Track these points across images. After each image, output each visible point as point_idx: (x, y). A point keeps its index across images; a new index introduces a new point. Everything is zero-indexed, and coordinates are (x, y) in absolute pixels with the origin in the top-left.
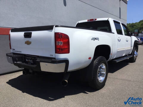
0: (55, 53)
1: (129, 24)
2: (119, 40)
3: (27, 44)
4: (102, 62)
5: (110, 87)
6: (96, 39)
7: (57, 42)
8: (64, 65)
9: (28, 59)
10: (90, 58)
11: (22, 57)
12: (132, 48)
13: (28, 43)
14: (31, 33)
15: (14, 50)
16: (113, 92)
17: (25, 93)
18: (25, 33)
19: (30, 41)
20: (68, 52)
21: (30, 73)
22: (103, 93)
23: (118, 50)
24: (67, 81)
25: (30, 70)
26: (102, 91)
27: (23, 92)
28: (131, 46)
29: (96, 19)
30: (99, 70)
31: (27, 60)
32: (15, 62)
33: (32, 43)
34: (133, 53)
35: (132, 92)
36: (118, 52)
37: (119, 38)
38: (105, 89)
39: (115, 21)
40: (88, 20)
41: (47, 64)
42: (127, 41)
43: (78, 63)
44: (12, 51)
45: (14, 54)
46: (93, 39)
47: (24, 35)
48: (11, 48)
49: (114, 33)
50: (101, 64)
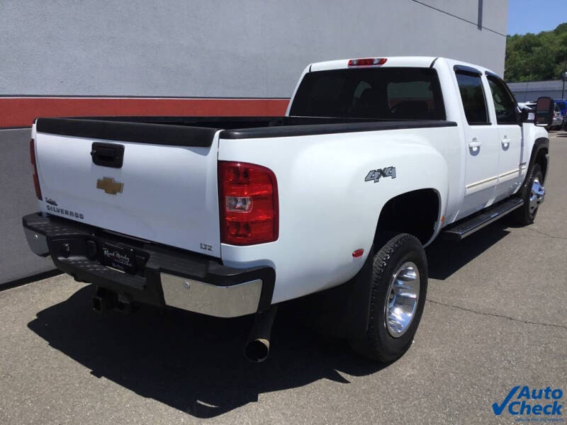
0: (222, 241)
1: (516, 36)
2: (475, 149)
3: (107, 192)
4: (405, 258)
5: (433, 352)
6: (385, 176)
7: (227, 198)
8: (255, 287)
9: (111, 250)
10: (358, 253)
11: (87, 238)
12: (525, 171)
13: (110, 187)
14: (122, 149)
15: (53, 203)
16: (443, 375)
17: (104, 379)
18: (94, 146)
19: (117, 180)
20: (272, 235)
21: (121, 306)
22: (404, 378)
23: (469, 191)
24: (266, 342)
25: (120, 296)
26: (403, 369)
27: (97, 373)
28: (521, 164)
29: (383, 61)
30: (392, 286)
31: (106, 252)
32: (60, 258)
33: (125, 189)
34: (525, 191)
35: (516, 373)
36: (468, 198)
37: (474, 140)
38: (415, 361)
39: (460, 71)
40: (351, 63)
41: (188, 282)
42: (505, 149)
43: (311, 276)
44: (43, 207)
45: (53, 219)
46: (372, 178)
47: (92, 153)
48: (40, 197)
49: (454, 124)
50: (401, 266)
